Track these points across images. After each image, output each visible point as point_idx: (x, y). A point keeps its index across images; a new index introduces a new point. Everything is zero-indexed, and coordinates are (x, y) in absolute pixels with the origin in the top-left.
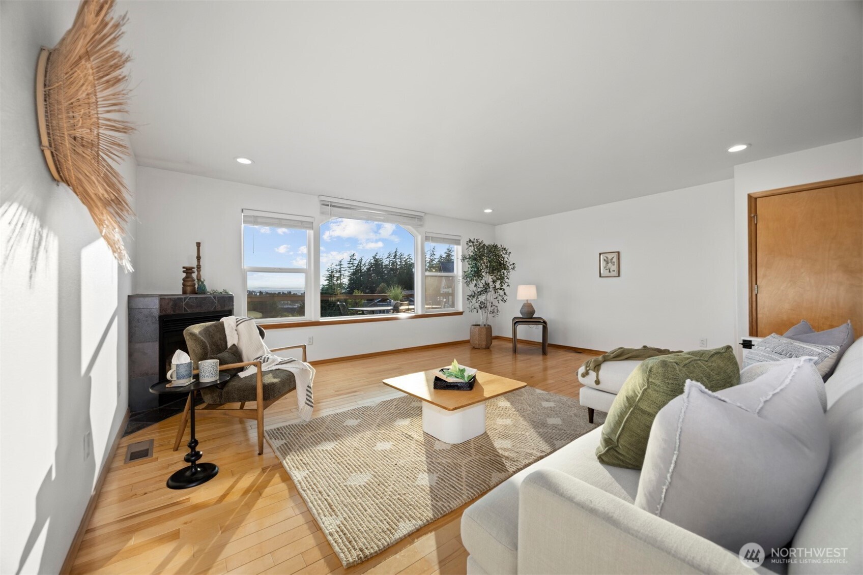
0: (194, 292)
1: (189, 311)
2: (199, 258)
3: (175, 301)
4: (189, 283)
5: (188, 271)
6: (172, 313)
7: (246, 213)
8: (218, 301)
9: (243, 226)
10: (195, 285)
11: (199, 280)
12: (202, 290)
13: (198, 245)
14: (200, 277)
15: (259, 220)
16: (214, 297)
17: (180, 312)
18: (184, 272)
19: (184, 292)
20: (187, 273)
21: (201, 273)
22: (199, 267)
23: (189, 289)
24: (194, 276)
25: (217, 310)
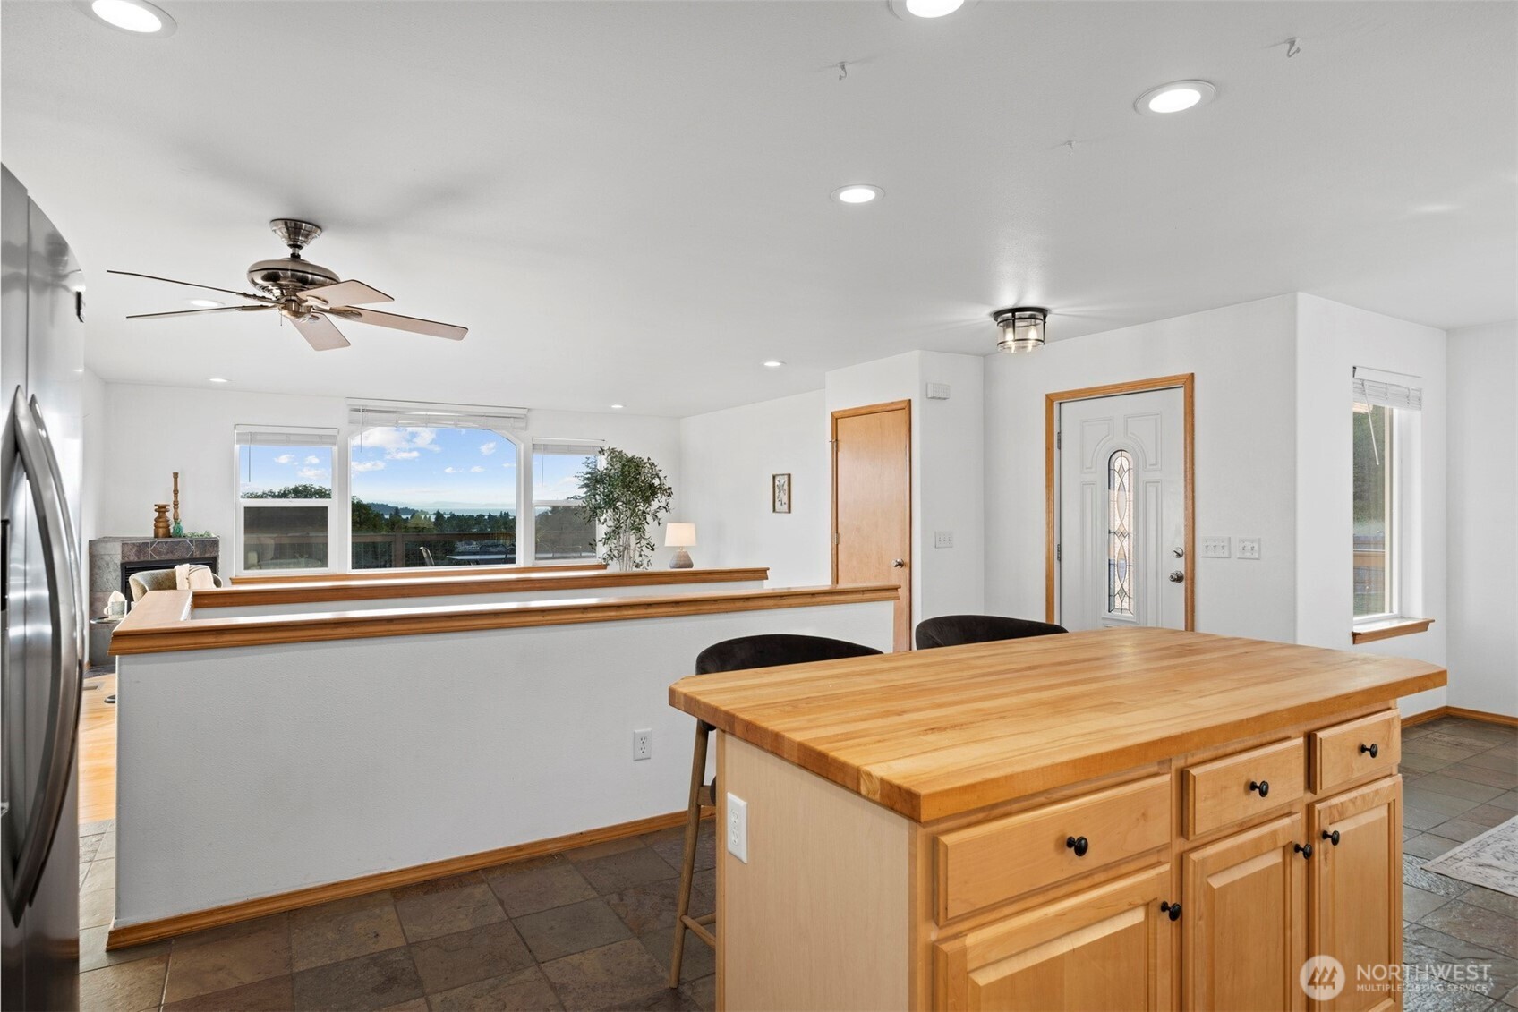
0: (168, 535)
1: (157, 558)
2: (176, 492)
3: (142, 546)
4: (161, 525)
5: (161, 509)
6: (136, 560)
7: (240, 429)
8: (196, 545)
9: (237, 447)
10: (169, 526)
11: (176, 519)
12: (178, 534)
13: (176, 475)
14: (178, 516)
15: (258, 437)
16: (191, 542)
17: (146, 559)
18: (156, 510)
19: (156, 536)
20: (159, 512)
21: (179, 511)
22: (176, 504)
23: (161, 531)
24: (170, 515)
25: (194, 557)
